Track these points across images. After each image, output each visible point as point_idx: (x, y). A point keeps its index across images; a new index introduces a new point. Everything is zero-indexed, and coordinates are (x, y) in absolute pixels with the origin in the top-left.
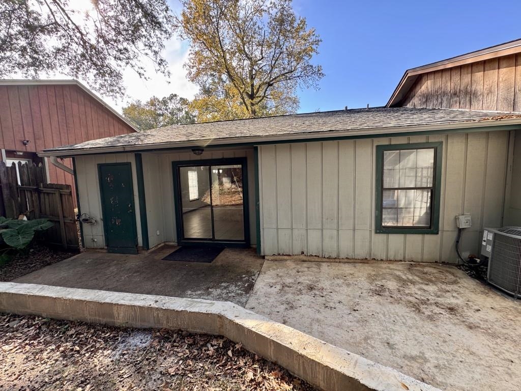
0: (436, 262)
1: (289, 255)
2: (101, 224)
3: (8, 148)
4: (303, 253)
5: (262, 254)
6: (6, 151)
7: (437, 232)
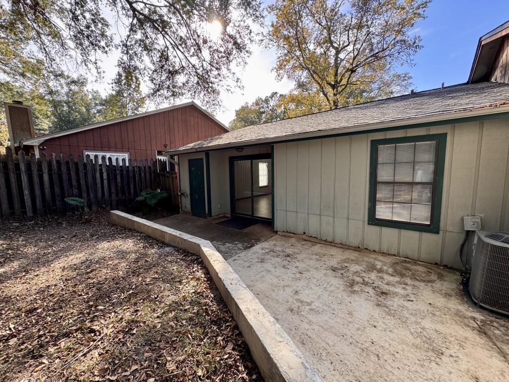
0: (436, 264)
1: (294, 234)
2: (189, 196)
3: (159, 150)
4: (305, 233)
5: (275, 230)
6: (158, 151)
7: (437, 232)
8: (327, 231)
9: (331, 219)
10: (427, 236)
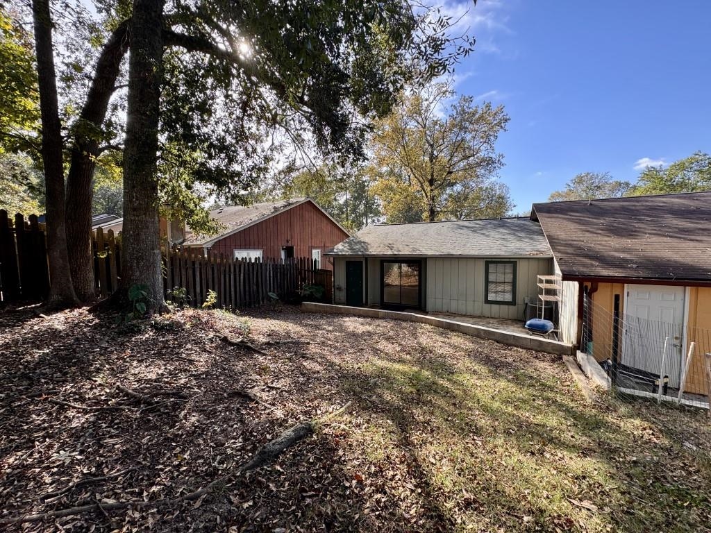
2: (345, 290)
3: (283, 245)
5: (427, 311)
7: (515, 305)
8: (462, 309)
9: (464, 302)
10: (511, 307)
